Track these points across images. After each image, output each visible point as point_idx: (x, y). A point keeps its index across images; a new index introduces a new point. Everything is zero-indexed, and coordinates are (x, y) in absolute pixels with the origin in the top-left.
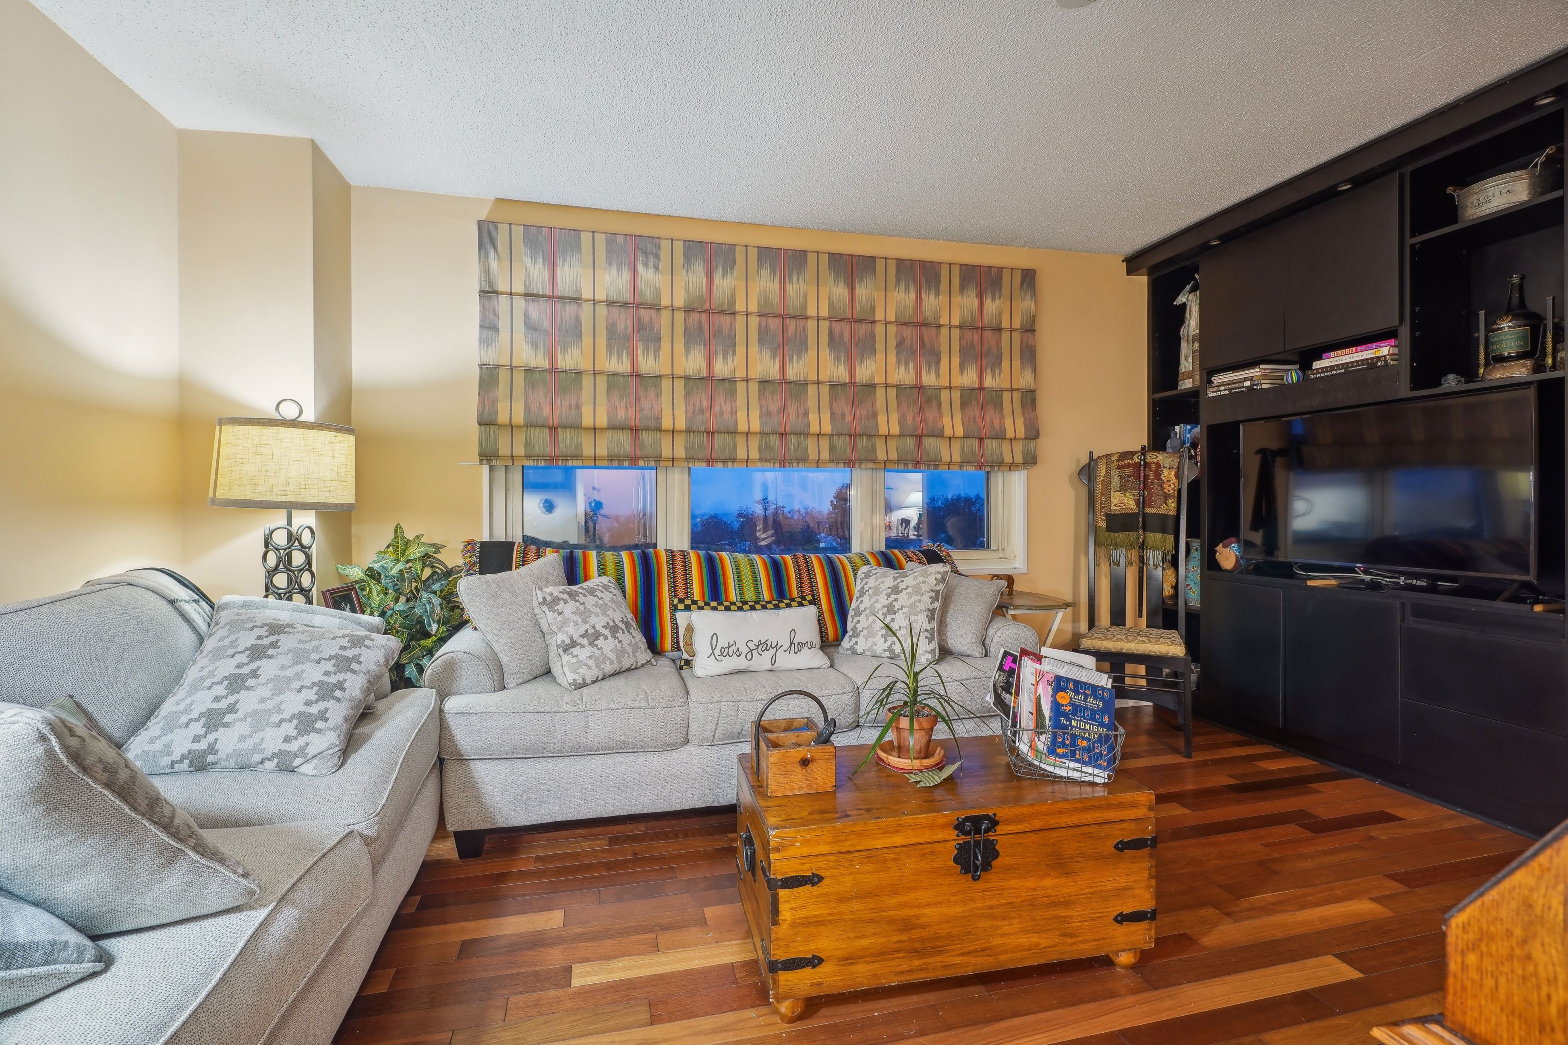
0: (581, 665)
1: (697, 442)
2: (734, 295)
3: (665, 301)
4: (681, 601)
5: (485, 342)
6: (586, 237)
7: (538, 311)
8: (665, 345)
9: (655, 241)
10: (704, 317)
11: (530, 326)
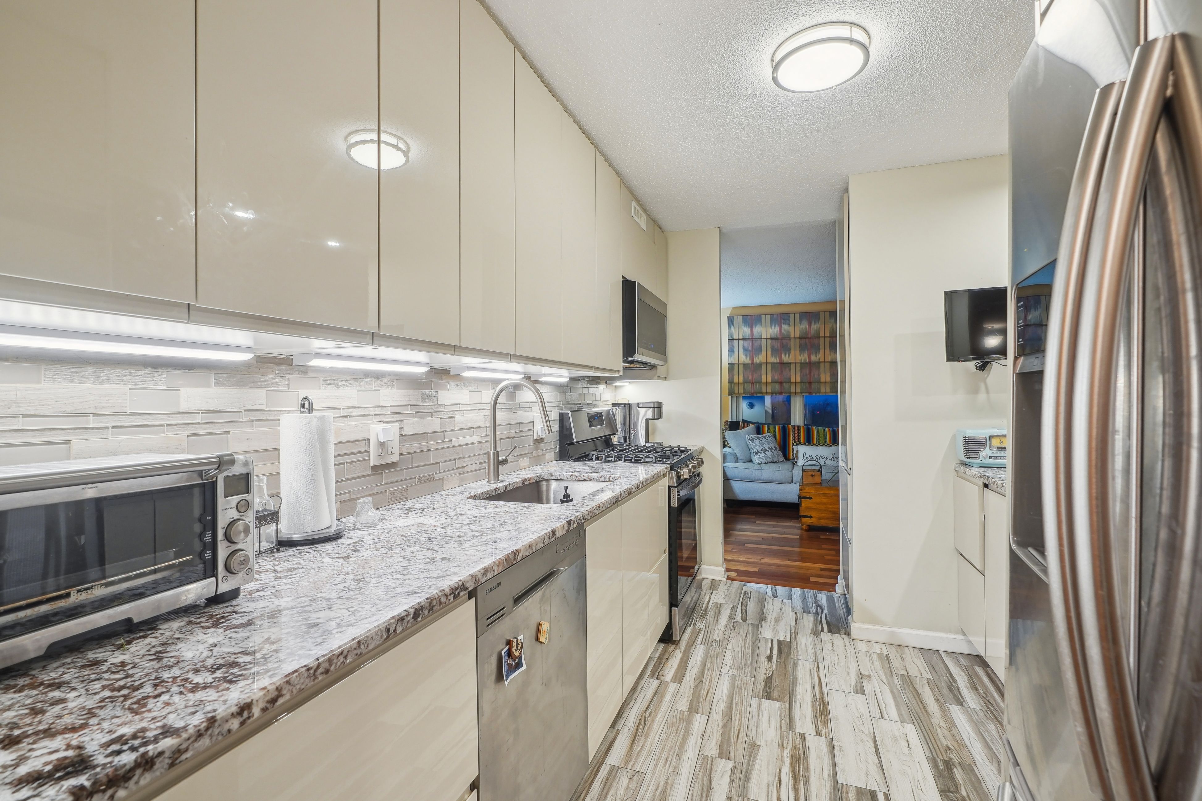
0: (760, 458)
1: (805, 386)
2: (819, 331)
3: (792, 336)
4: (795, 442)
5: (730, 356)
6: (763, 317)
7: (747, 344)
8: (792, 352)
9: (787, 314)
10: (807, 340)
11: (745, 349)
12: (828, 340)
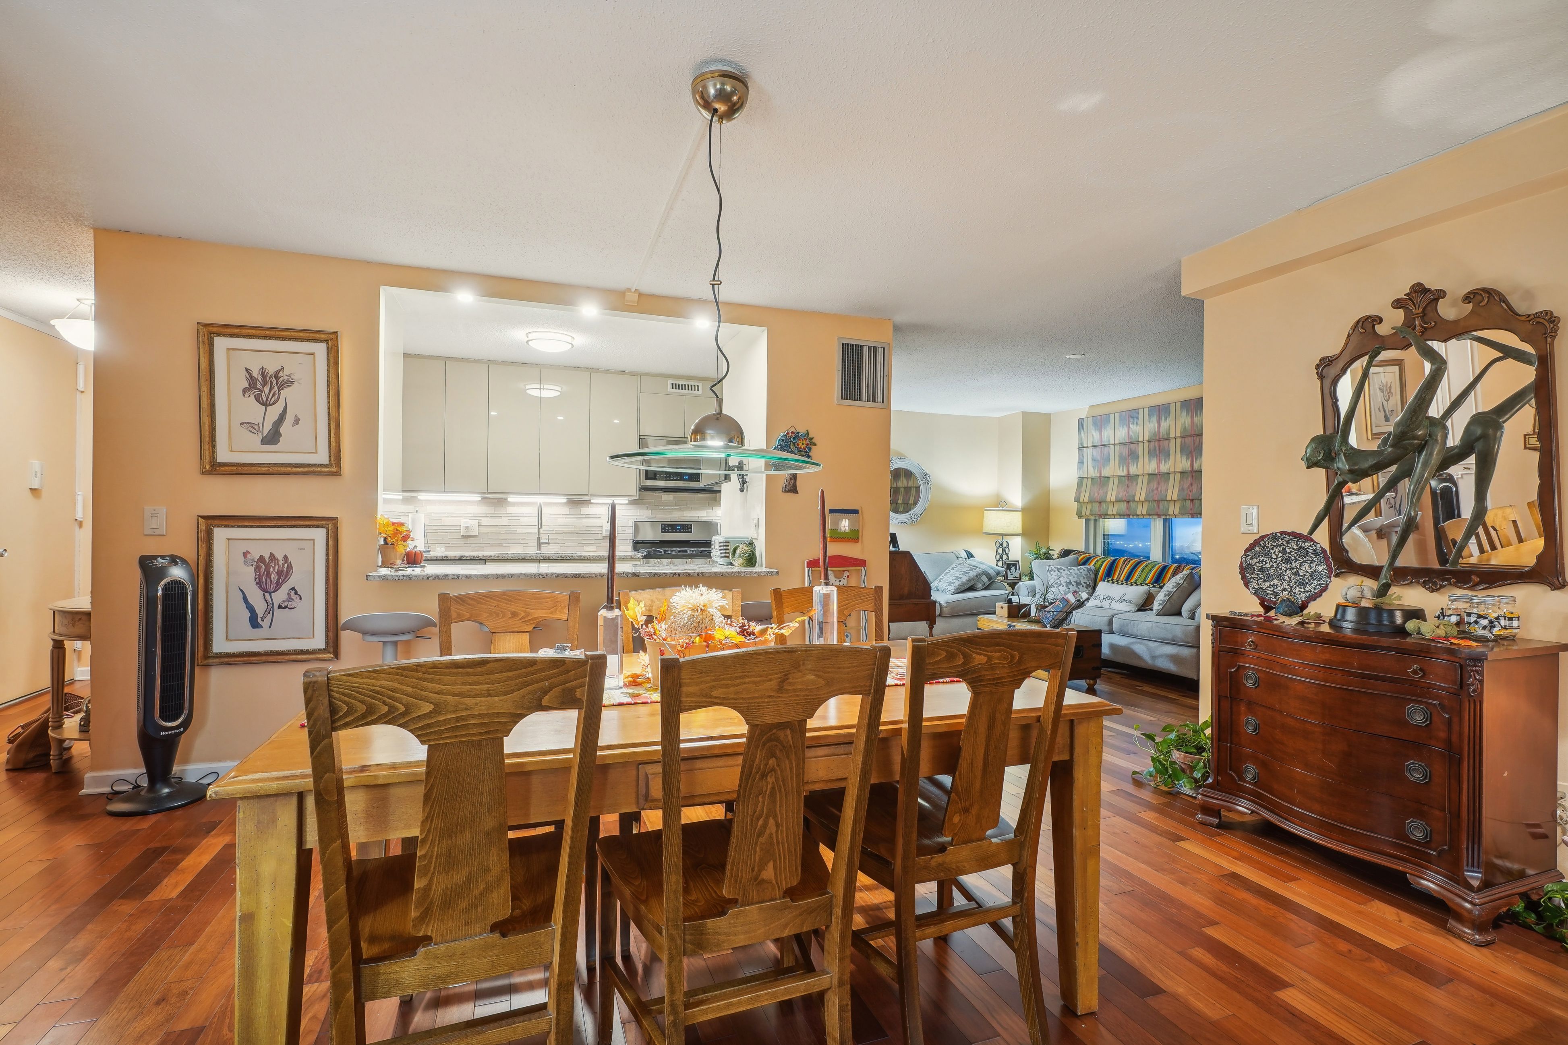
1: (1153, 506)
2: (1169, 430)
3: (1141, 439)
5: (1079, 468)
6: (1112, 416)
7: (1096, 452)
8: (1140, 460)
9: (1136, 410)
10: (1156, 443)
11: (1094, 460)
12: (1179, 441)
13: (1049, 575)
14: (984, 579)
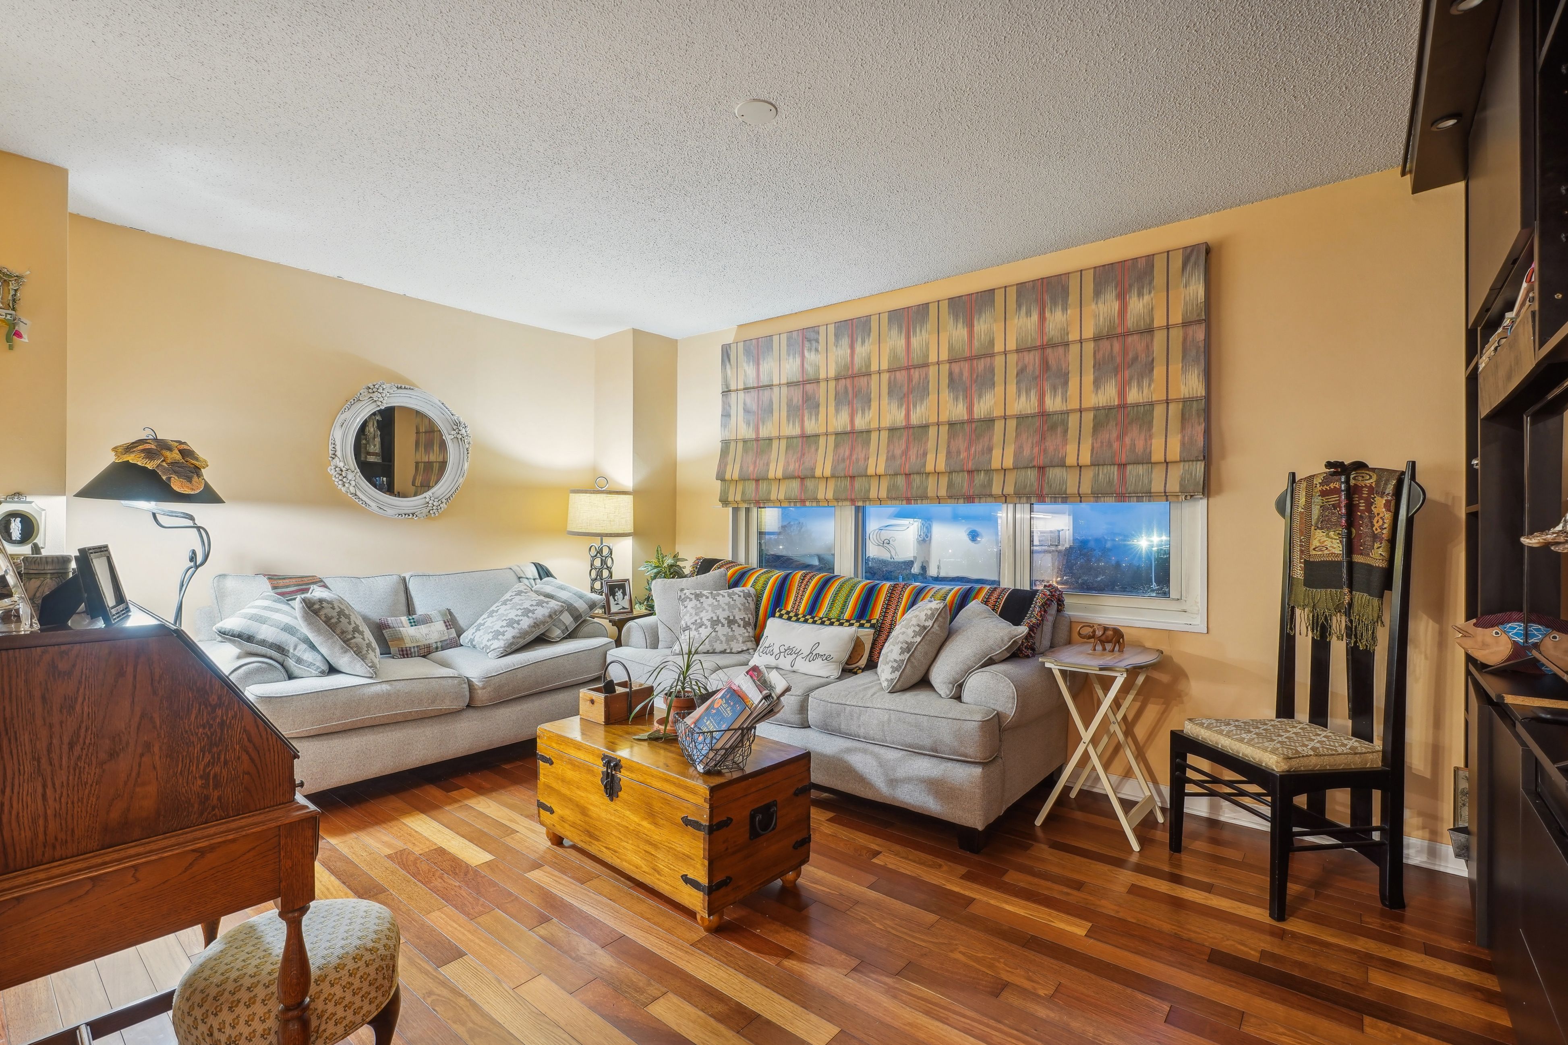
1: (843, 485)
2: (869, 359)
3: (823, 375)
5: (724, 425)
6: (776, 339)
7: (751, 399)
8: (822, 409)
9: (815, 329)
10: (848, 382)
11: (746, 411)
12: (885, 377)
13: (682, 607)
14: (567, 619)
